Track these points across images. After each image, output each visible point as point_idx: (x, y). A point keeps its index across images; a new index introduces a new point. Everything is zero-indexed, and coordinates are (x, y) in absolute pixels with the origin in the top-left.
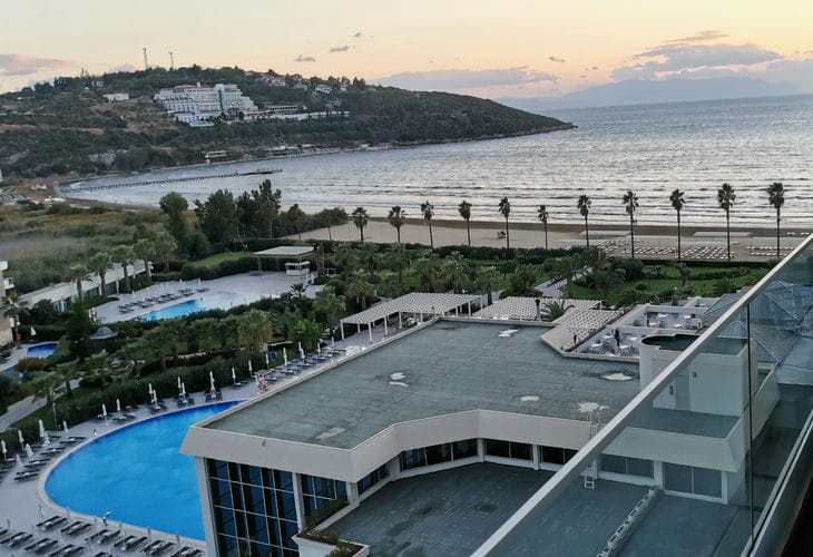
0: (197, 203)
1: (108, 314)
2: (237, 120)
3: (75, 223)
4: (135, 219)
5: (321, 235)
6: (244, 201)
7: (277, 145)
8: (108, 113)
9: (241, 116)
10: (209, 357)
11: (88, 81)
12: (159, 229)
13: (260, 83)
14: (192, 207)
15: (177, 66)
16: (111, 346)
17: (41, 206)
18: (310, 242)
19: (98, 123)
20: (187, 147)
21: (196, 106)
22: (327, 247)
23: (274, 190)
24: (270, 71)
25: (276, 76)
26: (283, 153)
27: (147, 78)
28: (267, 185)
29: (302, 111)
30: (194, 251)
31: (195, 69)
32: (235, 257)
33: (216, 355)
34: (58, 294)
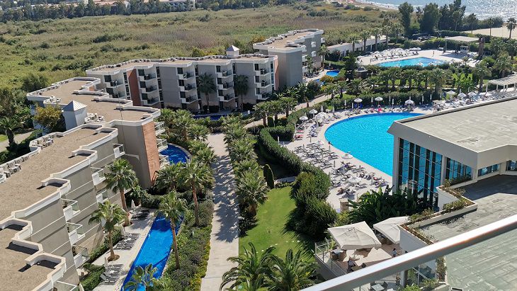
0: (418, 9)
1: (365, 61)
4: (385, 15)
5: (485, 32)
6: (444, 10)
14: (415, 11)
18: (477, 36)
22: (487, 39)
23: (462, 5)
32: (434, 39)
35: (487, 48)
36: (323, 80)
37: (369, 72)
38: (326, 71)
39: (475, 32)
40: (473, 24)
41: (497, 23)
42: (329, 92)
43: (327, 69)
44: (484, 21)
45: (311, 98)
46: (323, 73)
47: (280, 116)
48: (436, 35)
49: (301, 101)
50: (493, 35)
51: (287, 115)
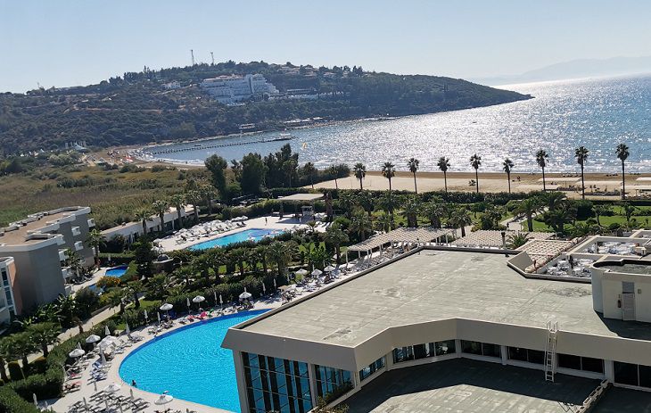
0: (234, 162)
1: (168, 245)
2: (263, 101)
3: (139, 177)
4: (187, 177)
5: (329, 185)
6: (270, 160)
8: (164, 98)
9: (266, 97)
11: (150, 74)
12: (205, 184)
13: (281, 72)
14: (230, 165)
15: (216, 63)
16: (169, 268)
17: (115, 167)
18: (321, 191)
19: (157, 105)
22: (334, 193)
23: (293, 151)
24: (289, 63)
25: (293, 67)
26: (297, 125)
27: (194, 72)
28: (287, 149)
29: (313, 93)
31: (231, 64)
32: (264, 202)
33: (248, 275)
34: (127, 230)
35: (336, 205)
36: (101, 284)
37: (177, 260)
38: (104, 269)
39: (317, 186)
40: (312, 175)
41: (341, 172)
42: (115, 302)
43: (106, 266)
44: (326, 171)
45: (85, 316)
46: (100, 274)
47: (32, 358)
48: (266, 195)
49: (67, 325)
50: (341, 187)
51: (46, 353)
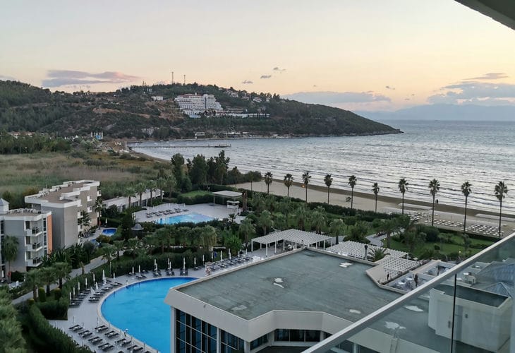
0: (188, 160)
1: (141, 217)
2: (212, 115)
3: (132, 165)
4: (159, 166)
5: (247, 186)
6: (210, 162)
7: (230, 131)
8: (152, 107)
9: (215, 113)
10: (184, 250)
11: (145, 88)
12: (169, 173)
13: (226, 95)
14: (186, 162)
15: (186, 83)
16: (140, 235)
17: (118, 154)
18: (241, 190)
19: (148, 112)
20: (187, 129)
21: (193, 106)
22: (249, 194)
23: (226, 157)
24: (231, 88)
25: (234, 91)
26: (233, 136)
27: (172, 89)
28: (222, 154)
29: (244, 113)
30: (184, 188)
31: (195, 85)
32: (202, 193)
33: (188, 249)
34: (120, 202)
37: (145, 230)
39: (239, 186)
41: (255, 177)
43: (104, 227)
44: (246, 175)
45: (86, 262)
46: (100, 232)
47: (54, 287)
49: (75, 266)
51: (60, 287)
